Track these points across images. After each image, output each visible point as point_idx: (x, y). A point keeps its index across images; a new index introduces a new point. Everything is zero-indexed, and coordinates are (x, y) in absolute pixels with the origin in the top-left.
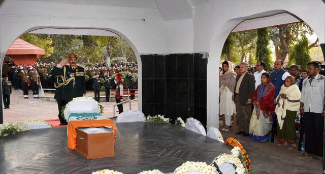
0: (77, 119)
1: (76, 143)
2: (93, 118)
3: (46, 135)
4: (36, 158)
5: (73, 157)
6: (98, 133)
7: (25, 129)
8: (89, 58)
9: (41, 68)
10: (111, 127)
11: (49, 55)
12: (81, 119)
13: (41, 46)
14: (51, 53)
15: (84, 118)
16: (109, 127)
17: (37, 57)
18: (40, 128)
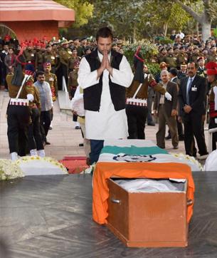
0: (115, 158)
1: (108, 211)
2: (148, 158)
3: (53, 189)
4: (26, 236)
5: (100, 240)
6: (153, 191)
7: (15, 175)
8: (166, 27)
9: (66, 49)
10: (183, 180)
11: (85, 22)
12: (121, 160)
13: (69, 3)
14: (88, 18)
15: (128, 158)
16: (179, 181)
17: (60, 25)
18: (45, 174)
